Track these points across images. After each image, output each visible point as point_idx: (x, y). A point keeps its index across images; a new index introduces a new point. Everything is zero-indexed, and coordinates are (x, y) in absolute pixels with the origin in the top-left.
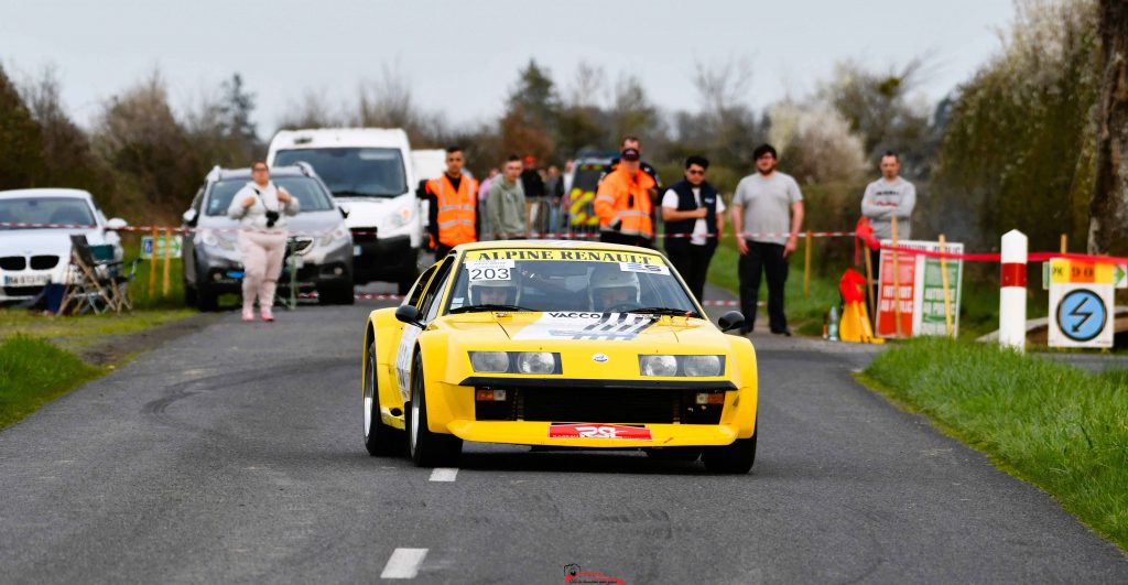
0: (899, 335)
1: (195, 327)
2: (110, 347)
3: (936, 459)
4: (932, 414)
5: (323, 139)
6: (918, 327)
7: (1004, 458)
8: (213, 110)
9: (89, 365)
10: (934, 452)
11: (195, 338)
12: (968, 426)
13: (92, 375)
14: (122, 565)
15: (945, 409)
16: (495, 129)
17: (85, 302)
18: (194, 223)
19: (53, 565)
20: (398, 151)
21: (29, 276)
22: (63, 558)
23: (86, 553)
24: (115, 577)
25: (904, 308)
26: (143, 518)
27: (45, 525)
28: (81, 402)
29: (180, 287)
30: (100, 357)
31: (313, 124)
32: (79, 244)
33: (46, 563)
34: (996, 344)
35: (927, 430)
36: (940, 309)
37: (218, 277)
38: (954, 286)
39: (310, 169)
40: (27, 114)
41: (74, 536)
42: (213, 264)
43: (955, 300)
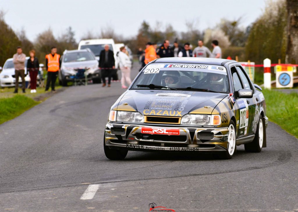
1: (62, 91)
2: (41, 97)
5: (92, 42)
8: (64, 36)
9: (35, 101)
11: (62, 93)
13: (36, 104)
14: (45, 151)
16: (135, 38)
20: (111, 45)
22: (31, 150)
23: (37, 149)
27: (26, 142)
28: (34, 110)
30: (38, 99)
31: (90, 38)
33: (26, 151)
34: (263, 87)
37: (67, 78)
38: (252, 73)
39: (89, 50)
40: (17, 39)
41: (33, 144)
42: (66, 74)
43: (252, 77)
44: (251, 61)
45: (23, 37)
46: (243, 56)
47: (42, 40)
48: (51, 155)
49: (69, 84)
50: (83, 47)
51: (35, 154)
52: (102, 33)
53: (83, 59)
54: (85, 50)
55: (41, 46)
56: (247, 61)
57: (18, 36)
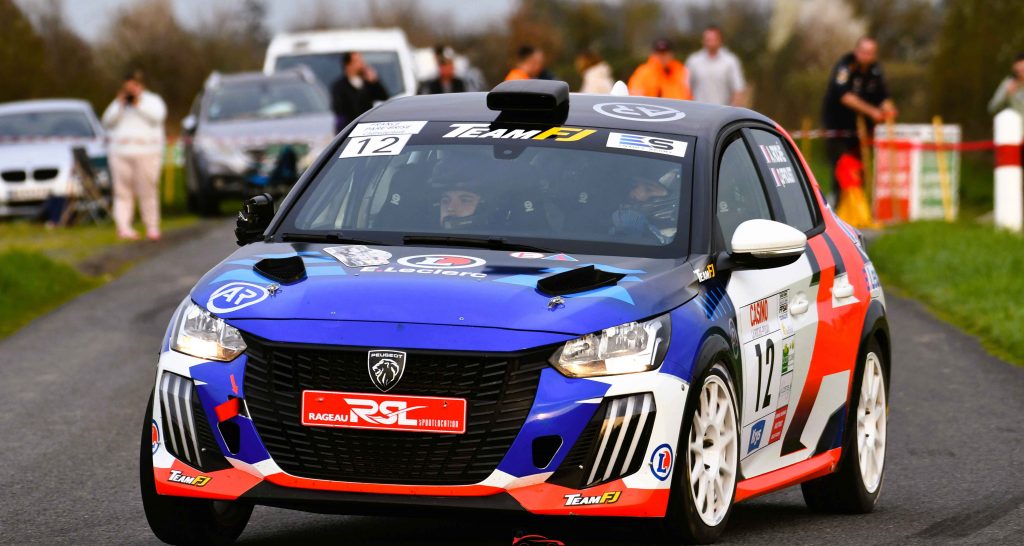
0: (895, 220)
1: (195, 234)
2: (108, 258)
3: (928, 345)
4: (926, 299)
5: (324, 43)
6: (916, 211)
7: (997, 342)
8: (223, 19)
9: (85, 277)
10: (926, 338)
11: (193, 246)
12: (962, 310)
13: (84, 286)
14: (89, 483)
15: (940, 293)
16: (503, 28)
17: (86, 213)
18: (193, 131)
19: (19, 486)
20: (395, 55)
21: (31, 189)
22: (31, 478)
23: (55, 472)
24: (81, 497)
25: (901, 193)
26: (118, 434)
27: (16, 444)
28: (73, 314)
29: (182, 196)
30: (97, 268)
31: (323, 25)
32: (80, 155)
33: (12, 485)
34: (992, 226)
35: (922, 316)
36: (937, 193)
37: (219, 184)
38: (950, 169)
39: (308, 74)
40: (28, 27)
41: (45, 455)
42: (214, 170)
43: (950, 184)
44: (947, 121)
45: (54, 23)
46: (919, 99)
47: (129, 34)
48: (112, 498)
49: (226, 206)
50: (284, 62)
51: (45, 497)
52: (373, 9)
53: (283, 108)
54: (290, 74)
55: (126, 56)
56: (928, 120)
57: (34, 19)
